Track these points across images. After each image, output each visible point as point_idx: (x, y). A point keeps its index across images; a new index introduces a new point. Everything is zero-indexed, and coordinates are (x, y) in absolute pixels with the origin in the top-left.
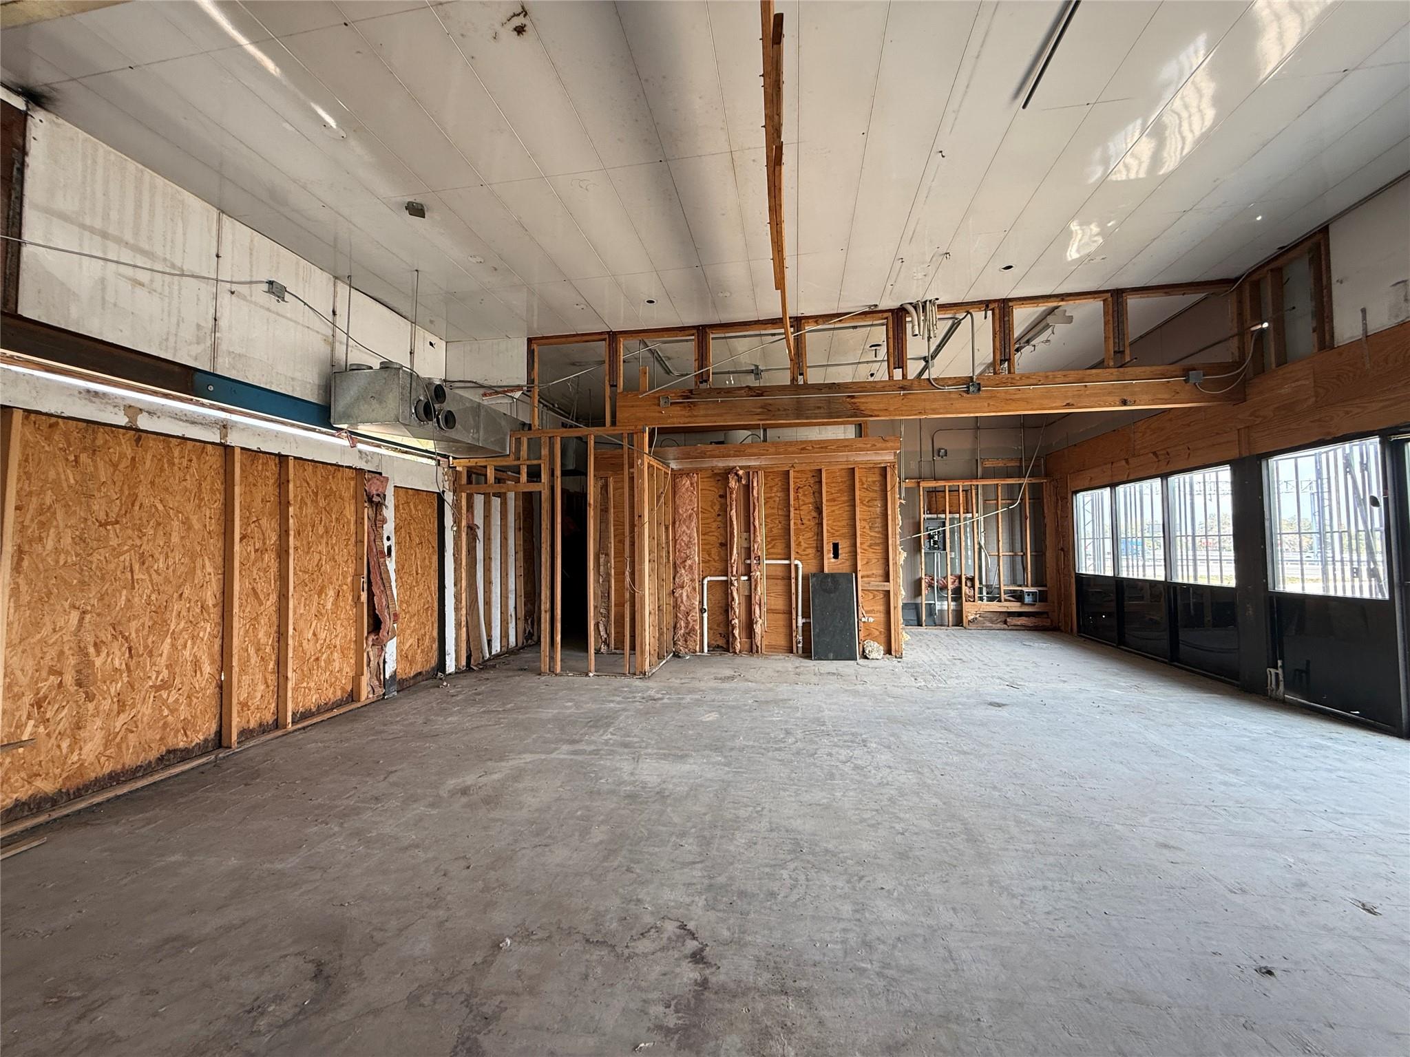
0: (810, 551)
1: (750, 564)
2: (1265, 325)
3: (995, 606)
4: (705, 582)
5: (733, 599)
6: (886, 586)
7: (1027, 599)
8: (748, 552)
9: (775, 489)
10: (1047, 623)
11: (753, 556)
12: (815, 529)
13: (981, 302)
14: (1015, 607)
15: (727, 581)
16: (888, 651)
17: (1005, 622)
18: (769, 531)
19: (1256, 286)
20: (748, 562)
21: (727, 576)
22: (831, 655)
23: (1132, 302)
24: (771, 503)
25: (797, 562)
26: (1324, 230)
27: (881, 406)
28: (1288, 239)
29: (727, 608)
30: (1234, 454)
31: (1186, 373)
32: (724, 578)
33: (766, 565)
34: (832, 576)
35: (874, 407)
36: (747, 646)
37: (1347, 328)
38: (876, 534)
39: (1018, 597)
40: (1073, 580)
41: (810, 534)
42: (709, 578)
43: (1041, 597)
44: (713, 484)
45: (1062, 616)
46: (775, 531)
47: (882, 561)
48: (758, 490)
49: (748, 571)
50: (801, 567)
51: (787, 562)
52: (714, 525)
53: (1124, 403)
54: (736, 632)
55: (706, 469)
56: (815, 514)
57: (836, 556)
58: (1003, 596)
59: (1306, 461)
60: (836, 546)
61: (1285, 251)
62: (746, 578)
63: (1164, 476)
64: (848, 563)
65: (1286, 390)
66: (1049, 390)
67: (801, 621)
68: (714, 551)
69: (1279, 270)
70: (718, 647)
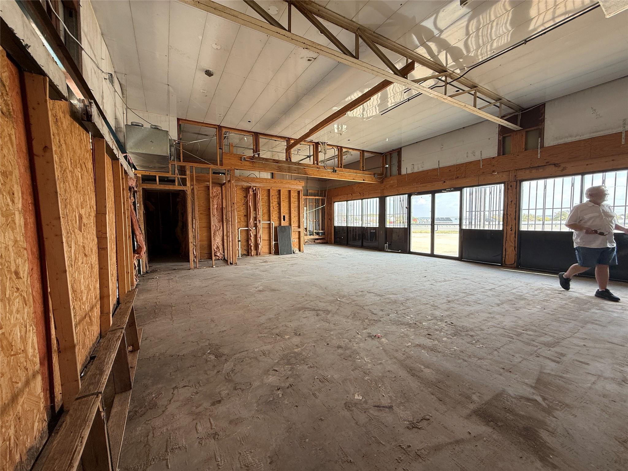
0: (277, 218)
1: (256, 223)
2: (387, 166)
3: (312, 237)
4: (239, 230)
5: (251, 236)
6: (299, 230)
7: (320, 234)
8: (255, 219)
9: (264, 196)
10: (325, 241)
11: (258, 220)
12: (278, 211)
13: (336, 146)
14: (317, 237)
15: (248, 230)
16: (300, 251)
17: (314, 242)
18: (263, 211)
19: (386, 156)
20: (256, 222)
21: (248, 227)
22: (285, 253)
23: (366, 154)
24: (263, 201)
25: (272, 222)
26: (401, 149)
27: (312, 173)
28: (395, 148)
29: (248, 240)
30: (380, 195)
31: (374, 174)
32: (247, 228)
33: (263, 224)
34: (284, 227)
35: (311, 173)
36: (255, 253)
37: (404, 172)
38: (297, 213)
39: (318, 234)
40: (333, 228)
41: (276, 212)
42: (241, 229)
43: (323, 234)
44: (242, 192)
45: (329, 239)
46: (265, 211)
47: (297, 222)
48: (260, 196)
49: (256, 225)
50: (274, 223)
51: (269, 222)
52: (242, 208)
53: (364, 180)
54: (252, 248)
55: (240, 186)
56: (278, 205)
57: (284, 220)
58: (314, 234)
59: (392, 198)
60: (284, 217)
61: (393, 150)
62: (254, 228)
63: (362, 199)
64: (288, 223)
65: (392, 182)
66: (350, 175)
67: (274, 243)
68: (242, 219)
69: (391, 154)
70: (244, 254)
